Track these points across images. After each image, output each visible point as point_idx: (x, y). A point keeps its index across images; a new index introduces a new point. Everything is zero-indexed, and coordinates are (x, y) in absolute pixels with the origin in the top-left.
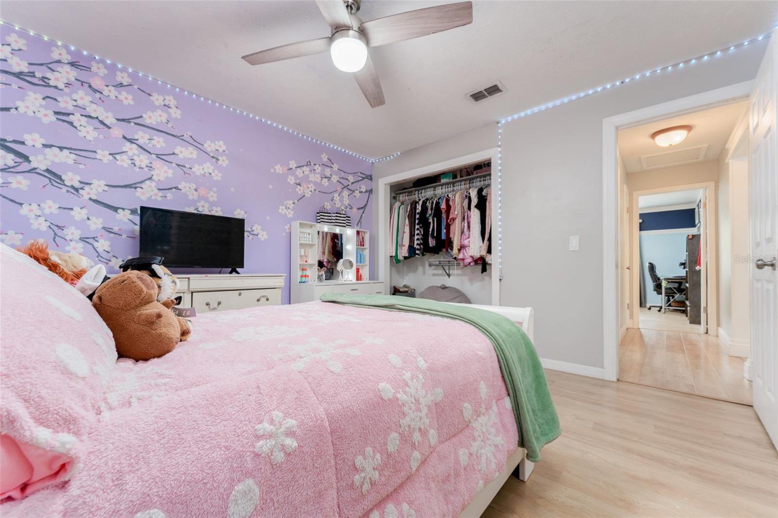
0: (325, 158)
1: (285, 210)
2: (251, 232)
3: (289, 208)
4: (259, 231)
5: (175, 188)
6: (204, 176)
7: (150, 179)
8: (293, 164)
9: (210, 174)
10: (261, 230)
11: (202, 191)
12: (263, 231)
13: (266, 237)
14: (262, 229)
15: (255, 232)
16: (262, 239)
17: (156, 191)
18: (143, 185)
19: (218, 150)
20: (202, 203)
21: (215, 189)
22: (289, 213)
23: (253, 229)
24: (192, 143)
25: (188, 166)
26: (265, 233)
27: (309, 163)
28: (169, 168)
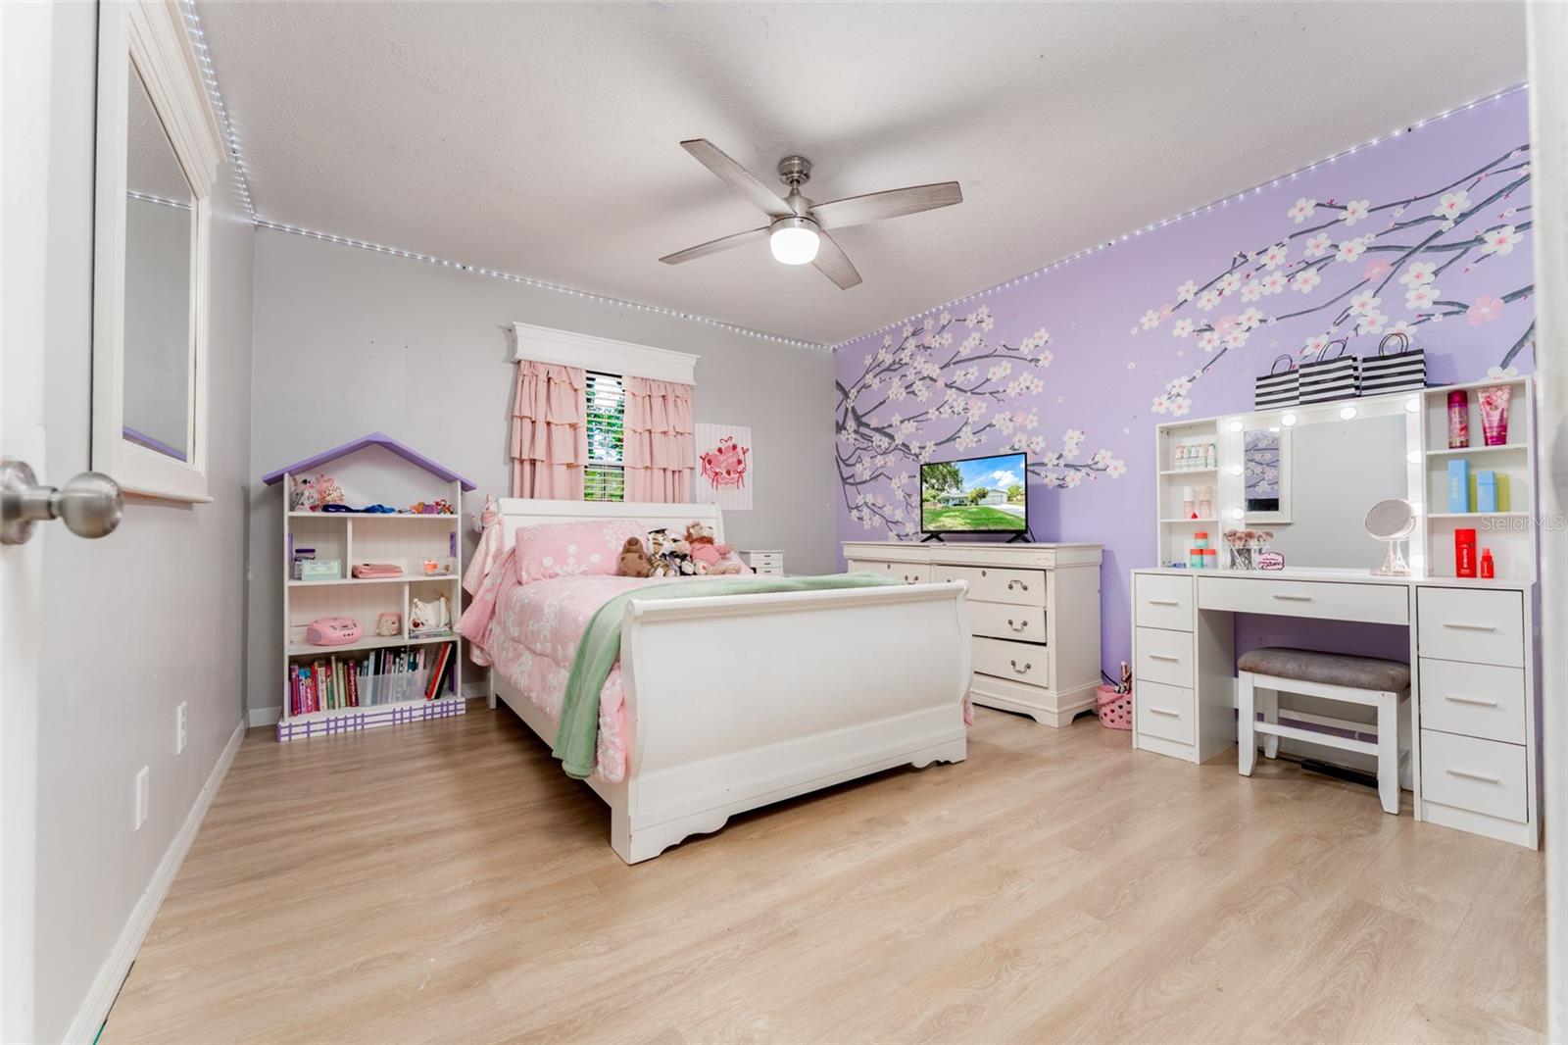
0: (1303, 211)
1: (1167, 404)
2: (1093, 467)
3: (1178, 395)
4: (1108, 461)
5: (989, 426)
6: (1020, 395)
7: (966, 423)
8: (1187, 290)
9: (1028, 388)
10: (1112, 457)
11: (1018, 420)
12: (1116, 459)
13: (1123, 470)
14: (1115, 457)
15: (1101, 466)
16: (1115, 475)
17: (972, 436)
18: (961, 434)
19: (1037, 346)
20: (1019, 436)
21: (1034, 410)
22: (1180, 407)
23: (1096, 459)
24: (1005, 354)
25: (1001, 390)
26: (1120, 463)
27: (1240, 260)
28: (983, 401)
